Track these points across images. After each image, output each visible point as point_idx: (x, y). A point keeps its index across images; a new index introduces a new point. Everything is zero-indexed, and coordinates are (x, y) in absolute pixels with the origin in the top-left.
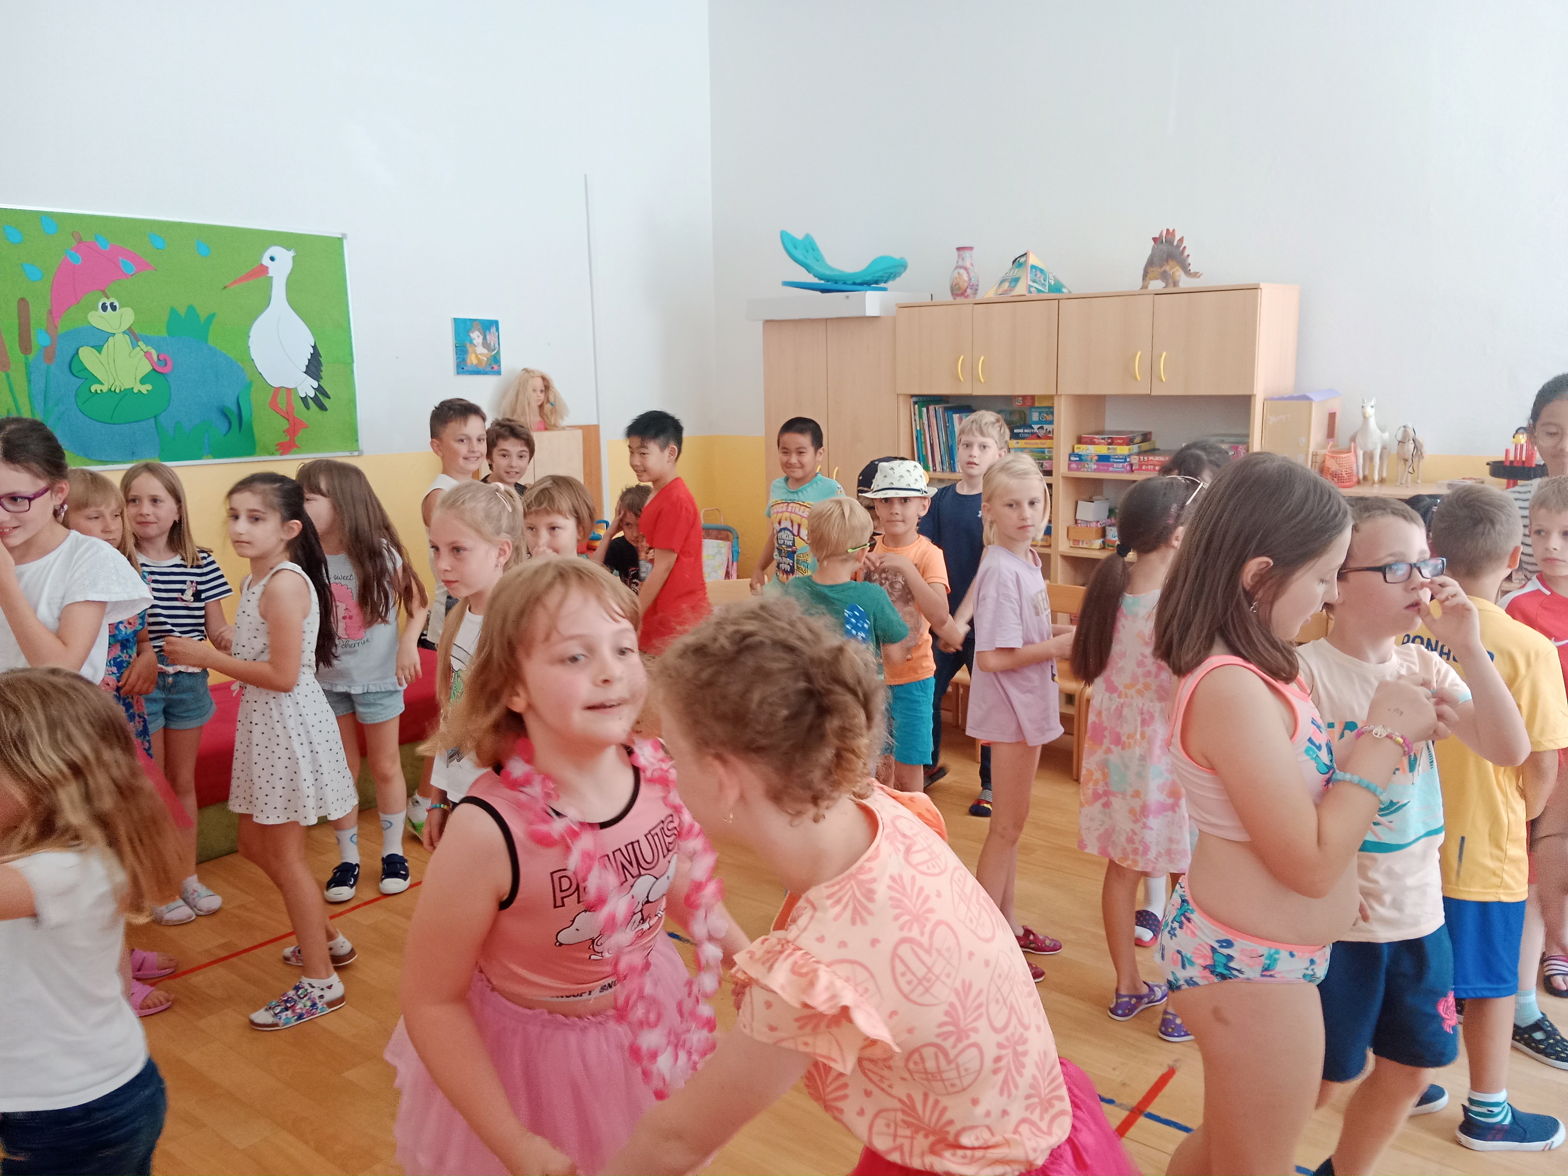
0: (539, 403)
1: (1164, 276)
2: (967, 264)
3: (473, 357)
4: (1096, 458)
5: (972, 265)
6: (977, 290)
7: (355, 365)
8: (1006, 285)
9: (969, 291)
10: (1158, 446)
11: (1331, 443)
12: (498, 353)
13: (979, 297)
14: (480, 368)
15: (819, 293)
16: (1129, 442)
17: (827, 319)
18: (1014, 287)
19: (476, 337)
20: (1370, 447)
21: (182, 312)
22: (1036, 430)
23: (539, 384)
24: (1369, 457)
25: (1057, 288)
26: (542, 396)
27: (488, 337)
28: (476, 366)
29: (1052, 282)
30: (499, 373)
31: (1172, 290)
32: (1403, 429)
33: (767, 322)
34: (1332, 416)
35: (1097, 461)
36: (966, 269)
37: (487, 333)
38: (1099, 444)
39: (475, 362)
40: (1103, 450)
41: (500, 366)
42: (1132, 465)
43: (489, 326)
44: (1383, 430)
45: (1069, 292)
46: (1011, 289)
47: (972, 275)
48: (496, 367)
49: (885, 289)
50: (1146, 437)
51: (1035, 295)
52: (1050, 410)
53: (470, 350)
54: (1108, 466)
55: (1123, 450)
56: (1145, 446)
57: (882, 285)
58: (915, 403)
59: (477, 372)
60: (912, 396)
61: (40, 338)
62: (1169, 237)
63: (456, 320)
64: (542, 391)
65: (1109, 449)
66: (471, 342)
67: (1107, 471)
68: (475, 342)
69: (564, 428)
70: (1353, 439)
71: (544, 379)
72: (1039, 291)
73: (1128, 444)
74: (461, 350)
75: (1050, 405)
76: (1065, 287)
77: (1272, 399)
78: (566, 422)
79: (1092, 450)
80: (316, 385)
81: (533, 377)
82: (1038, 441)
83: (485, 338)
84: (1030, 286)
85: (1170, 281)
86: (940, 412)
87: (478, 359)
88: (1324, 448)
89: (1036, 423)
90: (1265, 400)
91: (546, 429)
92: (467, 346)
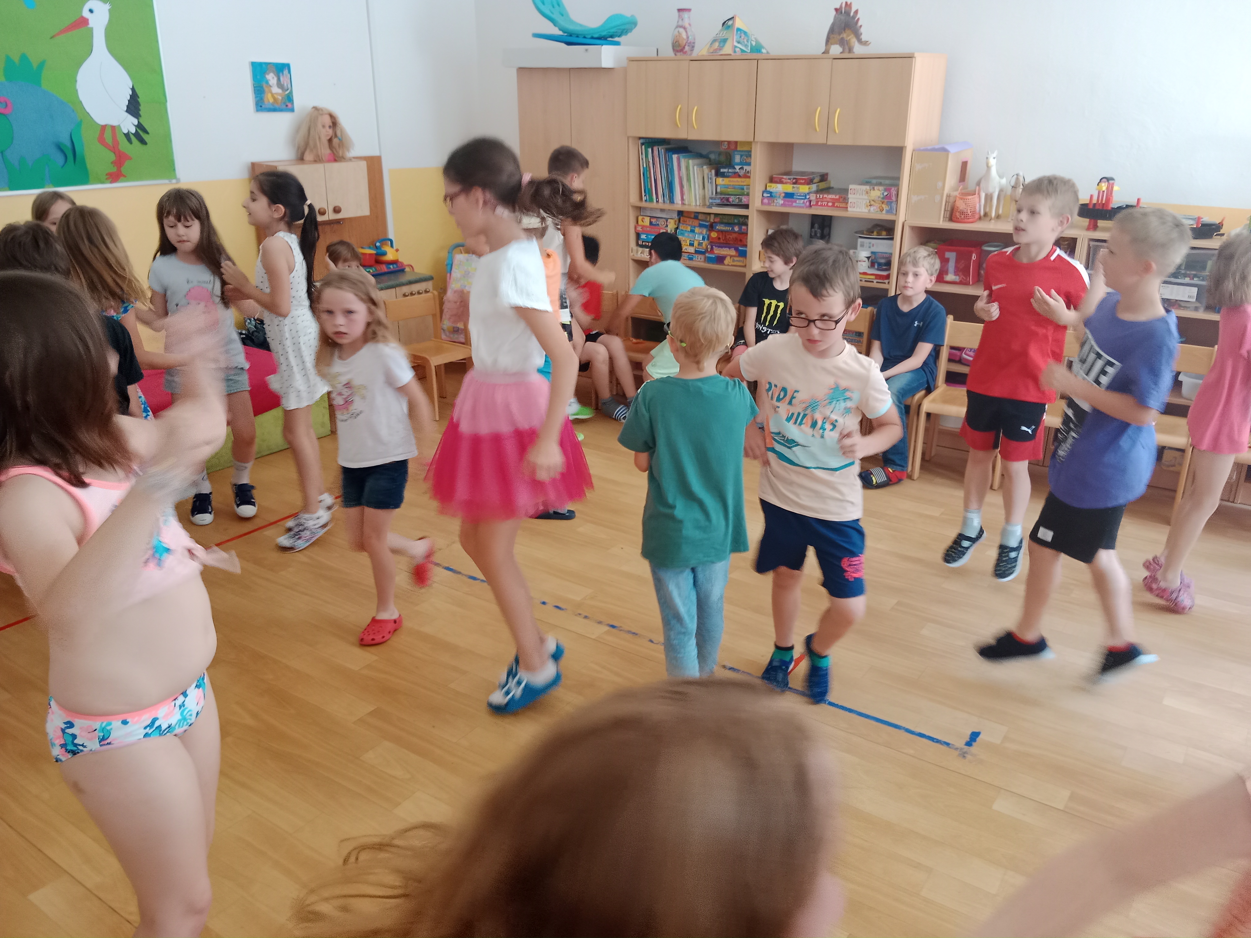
0: (329, 138)
1: (842, 42)
2: (686, 24)
3: (269, 96)
4: (783, 195)
5: (690, 25)
6: (693, 47)
7: (168, 104)
8: (716, 45)
9: (687, 48)
10: (832, 185)
11: (961, 187)
12: (291, 92)
13: (695, 54)
14: (277, 106)
15: (563, 45)
16: (810, 182)
17: (570, 69)
18: (724, 46)
19: (271, 78)
20: (991, 190)
21: (16, 59)
22: (737, 170)
23: (327, 121)
24: (989, 198)
25: (757, 49)
26: (330, 132)
27: (281, 79)
28: (272, 104)
29: (754, 43)
30: (292, 110)
31: (848, 54)
32: (1015, 176)
33: (521, 70)
34: (964, 165)
35: (784, 197)
36: (685, 28)
37: (281, 74)
38: (786, 183)
39: (271, 100)
40: (789, 188)
41: (293, 104)
42: (810, 202)
43: (282, 69)
44: (1001, 177)
45: (768, 53)
46: (720, 48)
47: (689, 34)
48: (290, 105)
49: (618, 44)
50: (823, 178)
51: (738, 54)
52: (749, 154)
53: (266, 89)
54: (792, 202)
55: (804, 189)
56: (823, 185)
57: (616, 39)
58: (642, 144)
59: (274, 110)
60: (640, 138)
62: (847, 8)
63: (253, 64)
64: (330, 127)
65: (793, 187)
66: (267, 82)
67: (791, 206)
68: (271, 83)
69: (350, 160)
70: (978, 184)
71: (331, 116)
72: (742, 51)
73: (808, 184)
74: (259, 90)
75: (749, 149)
76: (764, 48)
77: (919, 150)
78: (352, 153)
79: (778, 188)
80: (136, 122)
81: (322, 115)
82: (739, 179)
83: (279, 79)
84: (736, 47)
85: (847, 47)
86: (662, 151)
87: (275, 100)
88: (957, 190)
89: (738, 164)
90: (914, 150)
91: (335, 160)
92: (264, 86)
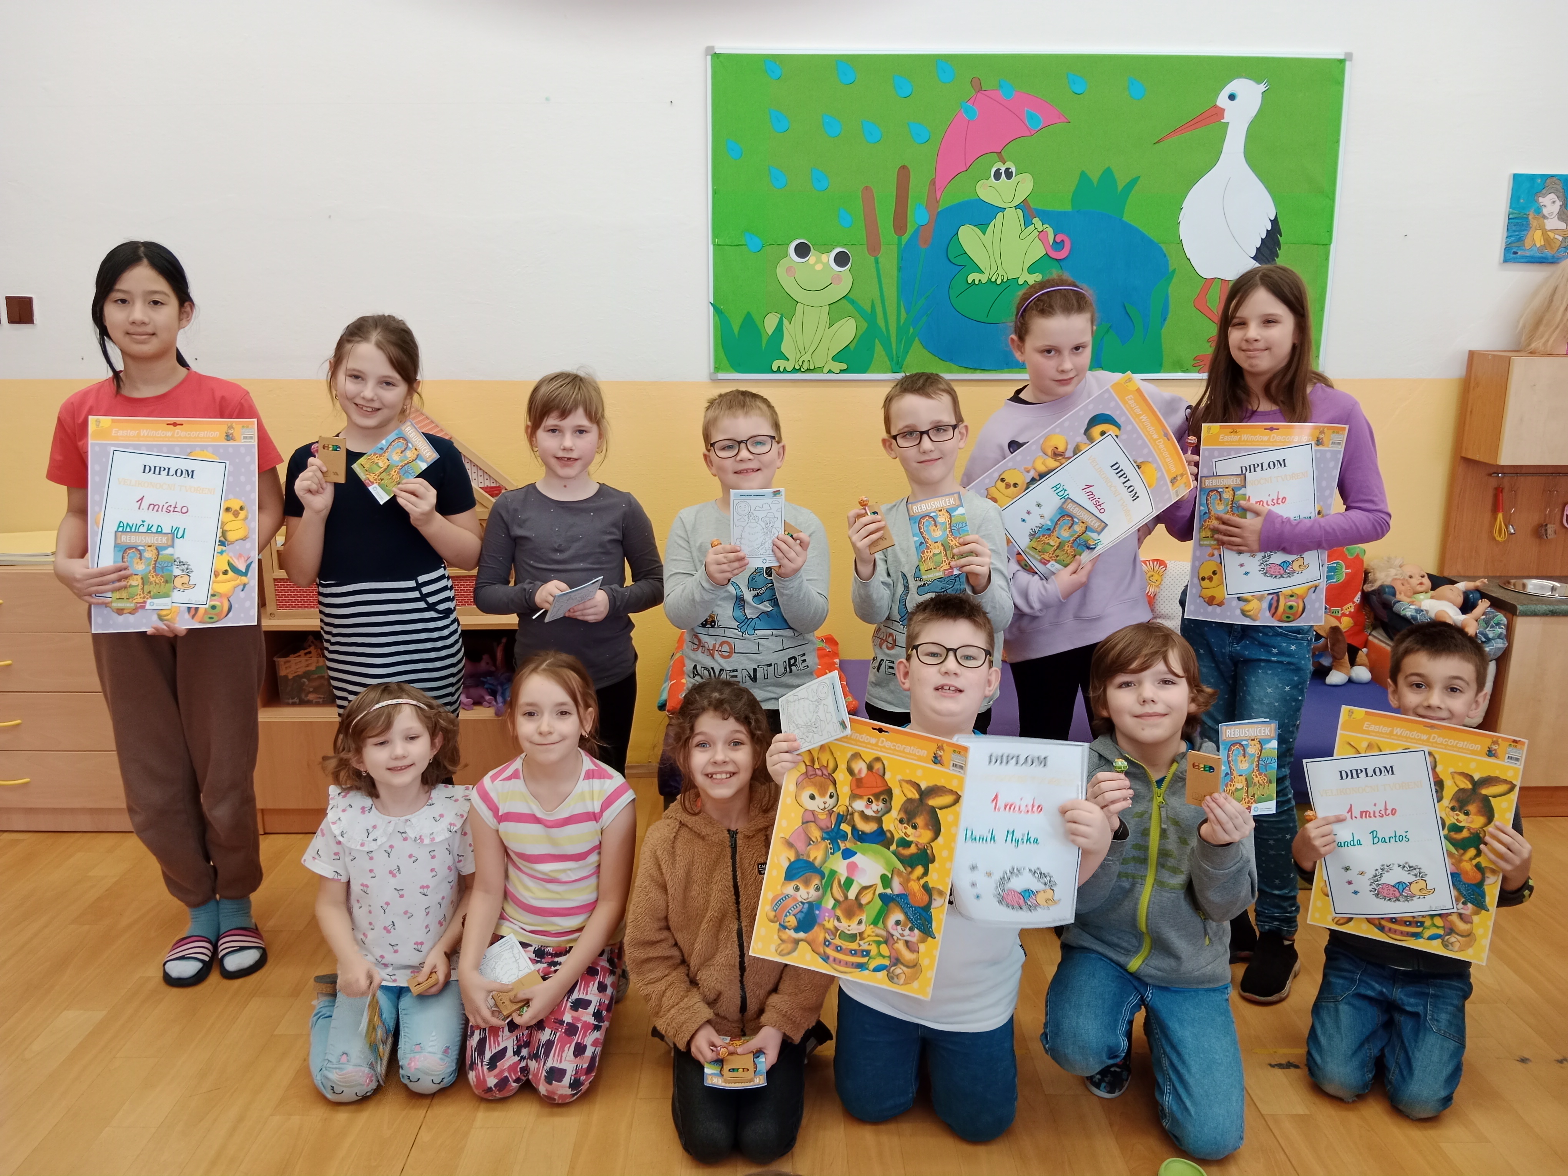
3: (1539, 233)
14: (1548, 253)
19: (1550, 204)
21: (1095, 177)
28: (1539, 251)
39: (1539, 242)
53: (1534, 223)
61: (917, 216)
66: (1539, 211)
68: (1545, 211)
74: (1519, 224)
92: (1530, 217)
